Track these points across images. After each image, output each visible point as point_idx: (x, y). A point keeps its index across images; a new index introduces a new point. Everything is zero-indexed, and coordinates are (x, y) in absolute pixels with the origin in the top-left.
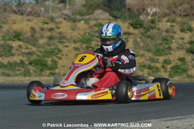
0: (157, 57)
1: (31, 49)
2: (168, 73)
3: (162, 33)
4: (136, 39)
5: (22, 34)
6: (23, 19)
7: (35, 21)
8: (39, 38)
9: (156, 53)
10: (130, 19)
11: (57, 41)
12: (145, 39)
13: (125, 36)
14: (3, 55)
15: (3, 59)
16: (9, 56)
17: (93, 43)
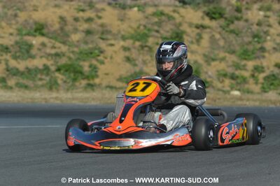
0: (243, 62)
1: (59, 48)
2: (260, 86)
3: (251, 27)
4: (213, 36)
5: (47, 26)
6: (47, 4)
7: (66, 7)
8: (72, 33)
9: (243, 57)
10: (204, 6)
11: (97, 36)
12: (226, 35)
13: (198, 31)
14: (19, 56)
15: (19, 63)
16: (26, 59)
17: (151, 41)
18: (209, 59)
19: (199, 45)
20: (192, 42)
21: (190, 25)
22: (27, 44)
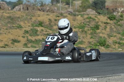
1: (49, 31)
4: (111, 27)
5: (44, 23)
6: (44, 14)
7: (52, 15)
8: (54, 25)
9: (123, 35)
10: (108, 15)
12: (116, 26)
13: (105, 25)
14: (32, 35)
15: (32, 38)
16: (35, 36)
17: (86, 29)
18: (110, 36)
19: (105, 31)
20: (103, 29)
21: (102, 22)
22: (36, 30)
